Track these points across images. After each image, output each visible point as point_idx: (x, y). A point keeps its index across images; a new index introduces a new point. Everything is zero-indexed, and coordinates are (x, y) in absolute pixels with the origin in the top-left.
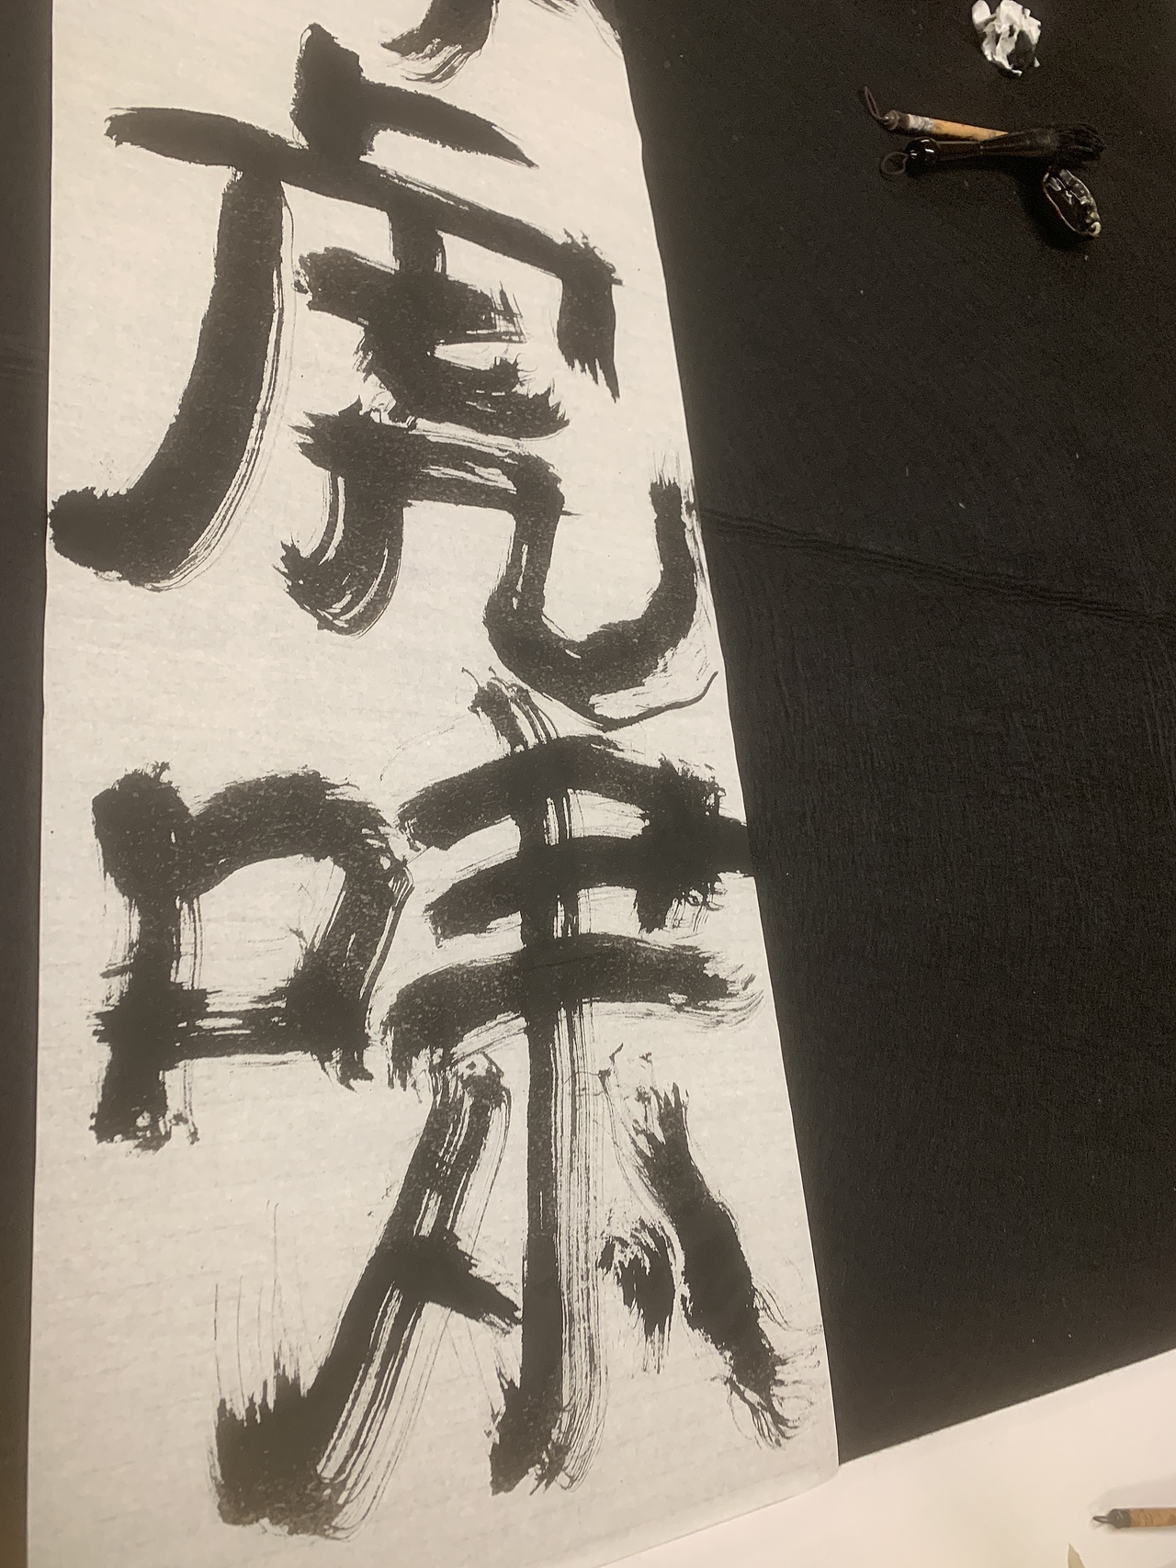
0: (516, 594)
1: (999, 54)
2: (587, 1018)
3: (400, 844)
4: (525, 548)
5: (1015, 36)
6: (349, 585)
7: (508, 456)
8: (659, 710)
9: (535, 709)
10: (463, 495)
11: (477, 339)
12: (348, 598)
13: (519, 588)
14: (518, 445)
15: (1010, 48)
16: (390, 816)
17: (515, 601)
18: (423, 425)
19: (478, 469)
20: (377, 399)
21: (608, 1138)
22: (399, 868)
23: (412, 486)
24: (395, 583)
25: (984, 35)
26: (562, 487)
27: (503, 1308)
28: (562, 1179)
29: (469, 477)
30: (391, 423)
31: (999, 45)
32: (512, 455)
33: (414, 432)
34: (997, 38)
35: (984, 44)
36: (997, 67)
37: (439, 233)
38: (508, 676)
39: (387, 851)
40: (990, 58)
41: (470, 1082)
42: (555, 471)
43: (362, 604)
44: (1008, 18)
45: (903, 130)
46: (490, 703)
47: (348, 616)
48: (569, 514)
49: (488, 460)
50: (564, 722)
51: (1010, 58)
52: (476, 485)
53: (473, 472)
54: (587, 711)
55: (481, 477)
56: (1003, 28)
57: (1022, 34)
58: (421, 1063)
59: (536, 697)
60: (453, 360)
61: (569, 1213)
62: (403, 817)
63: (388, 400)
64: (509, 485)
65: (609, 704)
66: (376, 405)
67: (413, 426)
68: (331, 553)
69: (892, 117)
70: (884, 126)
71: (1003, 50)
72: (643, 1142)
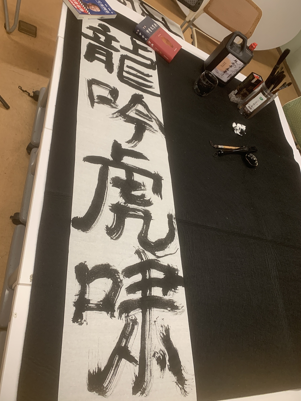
0: (143, 233)
1: (238, 132)
2: (152, 311)
3: (121, 277)
4: (145, 225)
5: (240, 130)
6: (116, 232)
7: (143, 210)
8: (167, 255)
9: (145, 254)
10: (135, 217)
11: (139, 190)
12: (115, 234)
13: (144, 232)
14: (145, 208)
15: (240, 131)
16: (120, 272)
17: (143, 235)
18: (129, 205)
19: (138, 212)
20: (122, 201)
21: (155, 333)
22: (121, 281)
23: (127, 215)
24: (123, 232)
25: (235, 129)
26: (152, 215)
27: (136, 361)
28: (147, 339)
29: (136, 213)
30: (124, 205)
31: (237, 131)
32: (144, 210)
33: (127, 206)
34: (237, 130)
35: (235, 131)
36: (238, 134)
37: (133, 173)
38: (141, 248)
39: (119, 278)
40: (236, 133)
41: (131, 320)
42: (151, 212)
43: (118, 235)
44: (239, 127)
45: (218, 148)
46: (138, 252)
47: (115, 237)
48: (153, 220)
49: (139, 211)
50: (151, 256)
51: (240, 133)
52: (137, 215)
53: (137, 213)
54: (155, 255)
55: (138, 213)
56: (238, 128)
57: (242, 129)
58: (123, 316)
59: (146, 252)
60: (134, 194)
61: (148, 346)
62: (122, 272)
63: (124, 201)
64: (143, 215)
65: (158, 253)
66: (122, 202)
67: (127, 205)
68: (113, 227)
69: (215, 146)
70: (214, 148)
71: (238, 131)
72: (161, 335)
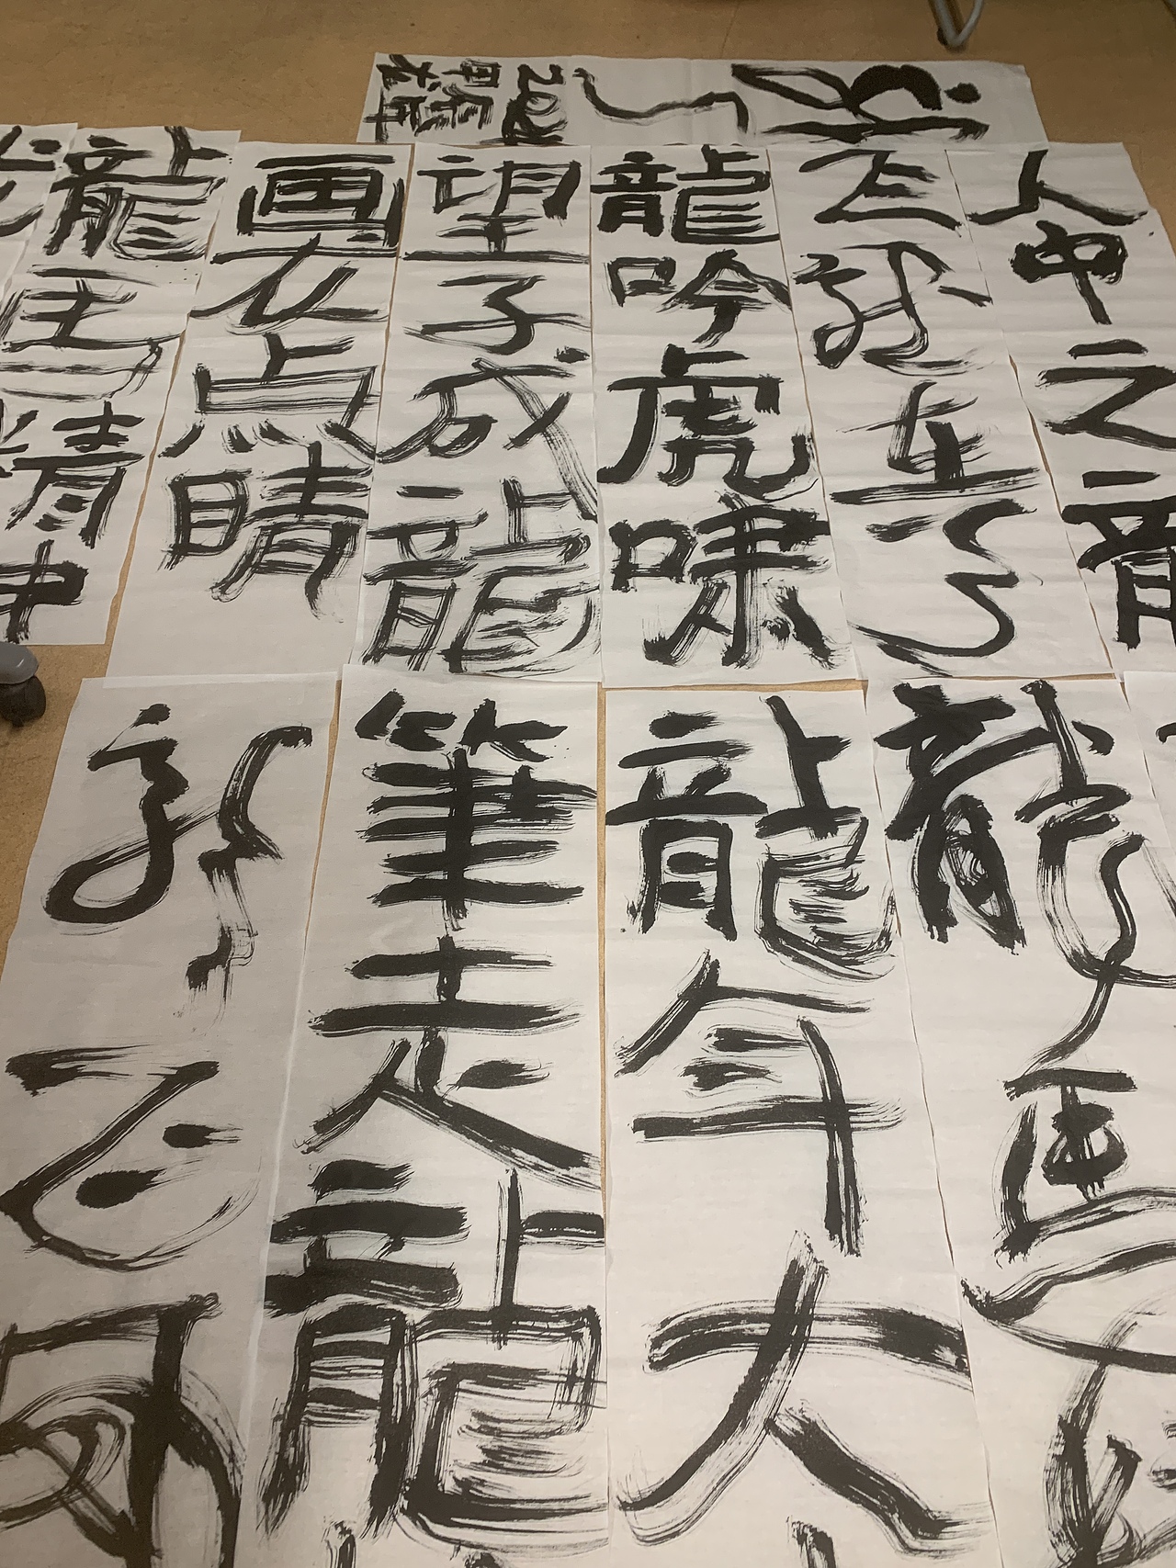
2: (758, 572)
3: (694, 534)
7: (733, 439)
9: (741, 500)
11: (725, 412)
14: (738, 436)
16: (691, 527)
18: (703, 437)
20: (687, 433)
21: (765, 597)
22: (694, 539)
26: (753, 444)
27: (728, 632)
28: (748, 605)
29: (719, 447)
30: (692, 439)
32: (735, 439)
33: (700, 439)
37: (711, 388)
38: (732, 491)
39: (690, 535)
41: (717, 584)
42: (752, 440)
46: (725, 499)
48: (754, 451)
49: (727, 442)
50: (751, 501)
52: (721, 449)
55: (723, 446)
58: (700, 580)
59: (742, 496)
60: (714, 419)
61: (750, 613)
62: (694, 528)
63: (691, 433)
64: (734, 447)
65: (769, 496)
66: (687, 435)
72: (779, 599)
